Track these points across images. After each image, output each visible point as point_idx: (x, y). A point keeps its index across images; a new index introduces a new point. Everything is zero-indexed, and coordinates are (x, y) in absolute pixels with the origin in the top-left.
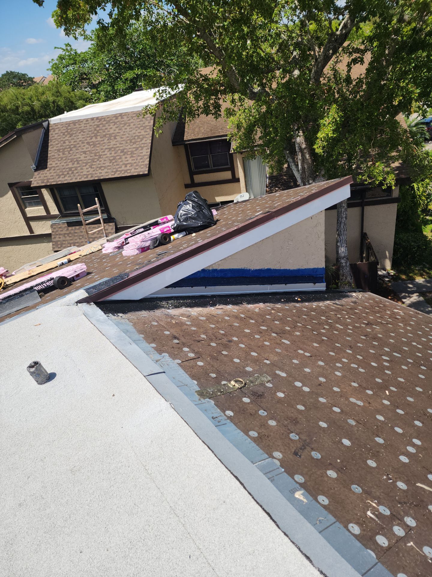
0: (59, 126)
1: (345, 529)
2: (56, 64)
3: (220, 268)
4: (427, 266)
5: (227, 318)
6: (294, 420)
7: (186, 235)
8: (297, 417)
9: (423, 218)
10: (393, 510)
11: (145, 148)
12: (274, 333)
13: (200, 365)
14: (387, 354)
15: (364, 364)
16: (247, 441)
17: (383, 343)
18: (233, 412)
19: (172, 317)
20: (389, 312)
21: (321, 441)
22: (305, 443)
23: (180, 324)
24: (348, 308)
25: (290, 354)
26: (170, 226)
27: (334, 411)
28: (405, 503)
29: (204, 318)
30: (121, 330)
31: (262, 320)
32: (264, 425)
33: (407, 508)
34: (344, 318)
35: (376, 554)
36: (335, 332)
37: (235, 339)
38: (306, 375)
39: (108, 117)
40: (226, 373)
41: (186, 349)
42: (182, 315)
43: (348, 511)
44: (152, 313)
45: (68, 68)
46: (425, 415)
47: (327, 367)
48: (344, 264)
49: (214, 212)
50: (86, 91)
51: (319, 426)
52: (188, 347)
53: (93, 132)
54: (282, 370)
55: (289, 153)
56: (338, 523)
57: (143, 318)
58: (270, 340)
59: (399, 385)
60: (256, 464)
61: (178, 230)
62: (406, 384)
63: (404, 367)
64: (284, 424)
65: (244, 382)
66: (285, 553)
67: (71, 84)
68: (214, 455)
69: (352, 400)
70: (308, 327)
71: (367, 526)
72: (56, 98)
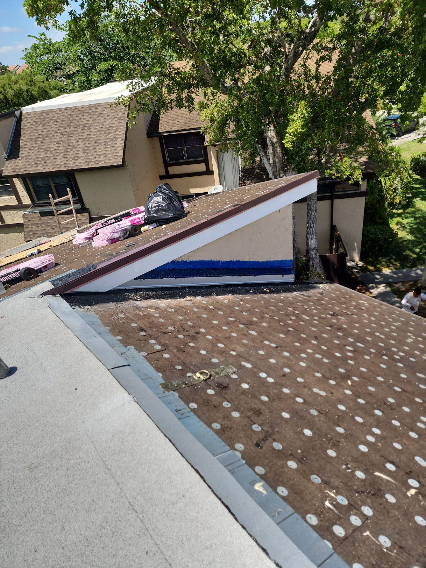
0: (32, 115)
1: (303, 521)
2: (30, 53)
3: (189, 260)
4: (394, 257)
5: (195, 310)
6: (257, 411)
7: (157, 226)
8: (260, 408)
9: (389, 211)
10: (351, 499)
11: (119, 139)
12: (241, 324)
13: (166, 357)
14: (351, 344)
15: (328, 354)
16: (209, 433)
17: (347, 333)
18: (197, 404)
19: (140, 309)
20: (354, 303)
21: (283, 432)
22: (267, 434)
23: (148, 316)
24: (315, 299)
25: (256, 345)
26: (141, 217)
27: (297, 402)
28: (363, 492)
29: (173, 310)
30: (87, 323)
31: (230, 312)
32: (227, 417)
33: (364, 497)
34: (311, 309)
35: (333, 545)
36: (301, 323)
37: (203, 330)
38: (271, 366)
39: (82, 107)
40: (192, 364)
41: (152, 341)
42: (151, 307)
43: (307, 501)
44: (119, 305)
45: (42, 57)
46: (385, 404)
47: (292, 358)
48: (314, 256)
49: (185, 204)
50: (61, 81)
51: (282, 417)
52: (155, 339)
53: (66, 122)
54: (248, 361)
55: (261, 147)
56: (296, 514)
57: (110, 310)
58: (237, 331)
59: (361, 375)
60: (218, 457)
61: (148, 221)
62: (368, 373)
63: (367, 357)
64: (247, 415)
65: (209, 374)
66: (242, 547)
67: (45, 74)
68: (175, 449)
69: (315, 390)
70: (275, 318)
71: (324, 516)
72: (29, 87)
